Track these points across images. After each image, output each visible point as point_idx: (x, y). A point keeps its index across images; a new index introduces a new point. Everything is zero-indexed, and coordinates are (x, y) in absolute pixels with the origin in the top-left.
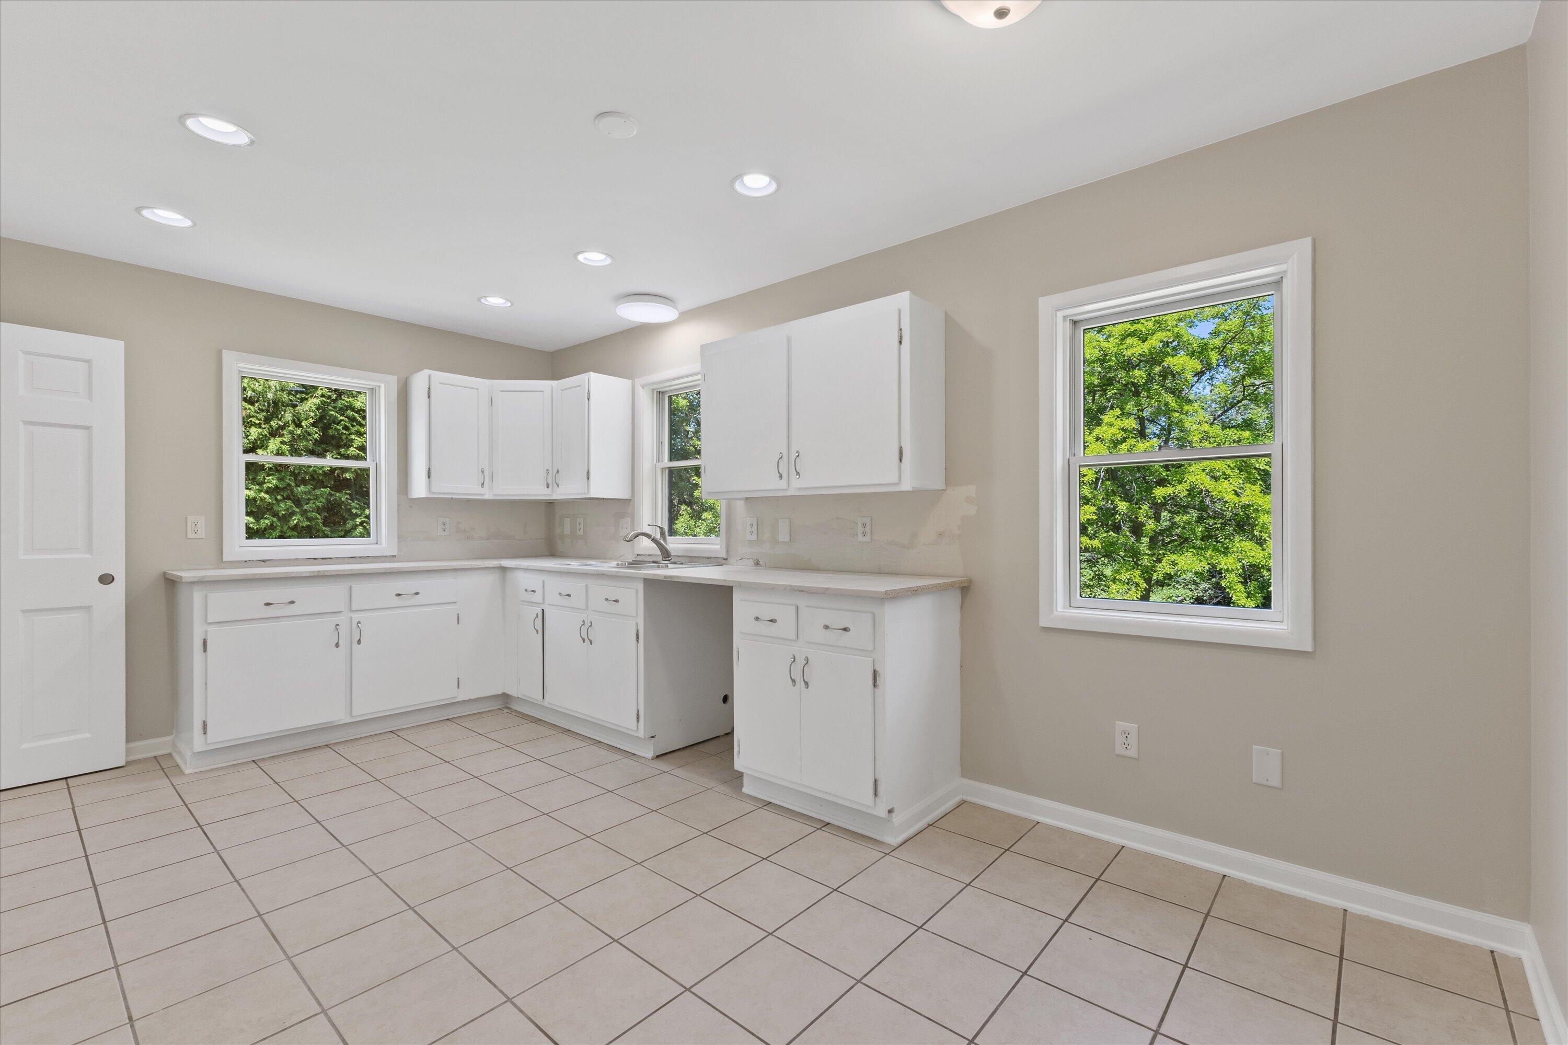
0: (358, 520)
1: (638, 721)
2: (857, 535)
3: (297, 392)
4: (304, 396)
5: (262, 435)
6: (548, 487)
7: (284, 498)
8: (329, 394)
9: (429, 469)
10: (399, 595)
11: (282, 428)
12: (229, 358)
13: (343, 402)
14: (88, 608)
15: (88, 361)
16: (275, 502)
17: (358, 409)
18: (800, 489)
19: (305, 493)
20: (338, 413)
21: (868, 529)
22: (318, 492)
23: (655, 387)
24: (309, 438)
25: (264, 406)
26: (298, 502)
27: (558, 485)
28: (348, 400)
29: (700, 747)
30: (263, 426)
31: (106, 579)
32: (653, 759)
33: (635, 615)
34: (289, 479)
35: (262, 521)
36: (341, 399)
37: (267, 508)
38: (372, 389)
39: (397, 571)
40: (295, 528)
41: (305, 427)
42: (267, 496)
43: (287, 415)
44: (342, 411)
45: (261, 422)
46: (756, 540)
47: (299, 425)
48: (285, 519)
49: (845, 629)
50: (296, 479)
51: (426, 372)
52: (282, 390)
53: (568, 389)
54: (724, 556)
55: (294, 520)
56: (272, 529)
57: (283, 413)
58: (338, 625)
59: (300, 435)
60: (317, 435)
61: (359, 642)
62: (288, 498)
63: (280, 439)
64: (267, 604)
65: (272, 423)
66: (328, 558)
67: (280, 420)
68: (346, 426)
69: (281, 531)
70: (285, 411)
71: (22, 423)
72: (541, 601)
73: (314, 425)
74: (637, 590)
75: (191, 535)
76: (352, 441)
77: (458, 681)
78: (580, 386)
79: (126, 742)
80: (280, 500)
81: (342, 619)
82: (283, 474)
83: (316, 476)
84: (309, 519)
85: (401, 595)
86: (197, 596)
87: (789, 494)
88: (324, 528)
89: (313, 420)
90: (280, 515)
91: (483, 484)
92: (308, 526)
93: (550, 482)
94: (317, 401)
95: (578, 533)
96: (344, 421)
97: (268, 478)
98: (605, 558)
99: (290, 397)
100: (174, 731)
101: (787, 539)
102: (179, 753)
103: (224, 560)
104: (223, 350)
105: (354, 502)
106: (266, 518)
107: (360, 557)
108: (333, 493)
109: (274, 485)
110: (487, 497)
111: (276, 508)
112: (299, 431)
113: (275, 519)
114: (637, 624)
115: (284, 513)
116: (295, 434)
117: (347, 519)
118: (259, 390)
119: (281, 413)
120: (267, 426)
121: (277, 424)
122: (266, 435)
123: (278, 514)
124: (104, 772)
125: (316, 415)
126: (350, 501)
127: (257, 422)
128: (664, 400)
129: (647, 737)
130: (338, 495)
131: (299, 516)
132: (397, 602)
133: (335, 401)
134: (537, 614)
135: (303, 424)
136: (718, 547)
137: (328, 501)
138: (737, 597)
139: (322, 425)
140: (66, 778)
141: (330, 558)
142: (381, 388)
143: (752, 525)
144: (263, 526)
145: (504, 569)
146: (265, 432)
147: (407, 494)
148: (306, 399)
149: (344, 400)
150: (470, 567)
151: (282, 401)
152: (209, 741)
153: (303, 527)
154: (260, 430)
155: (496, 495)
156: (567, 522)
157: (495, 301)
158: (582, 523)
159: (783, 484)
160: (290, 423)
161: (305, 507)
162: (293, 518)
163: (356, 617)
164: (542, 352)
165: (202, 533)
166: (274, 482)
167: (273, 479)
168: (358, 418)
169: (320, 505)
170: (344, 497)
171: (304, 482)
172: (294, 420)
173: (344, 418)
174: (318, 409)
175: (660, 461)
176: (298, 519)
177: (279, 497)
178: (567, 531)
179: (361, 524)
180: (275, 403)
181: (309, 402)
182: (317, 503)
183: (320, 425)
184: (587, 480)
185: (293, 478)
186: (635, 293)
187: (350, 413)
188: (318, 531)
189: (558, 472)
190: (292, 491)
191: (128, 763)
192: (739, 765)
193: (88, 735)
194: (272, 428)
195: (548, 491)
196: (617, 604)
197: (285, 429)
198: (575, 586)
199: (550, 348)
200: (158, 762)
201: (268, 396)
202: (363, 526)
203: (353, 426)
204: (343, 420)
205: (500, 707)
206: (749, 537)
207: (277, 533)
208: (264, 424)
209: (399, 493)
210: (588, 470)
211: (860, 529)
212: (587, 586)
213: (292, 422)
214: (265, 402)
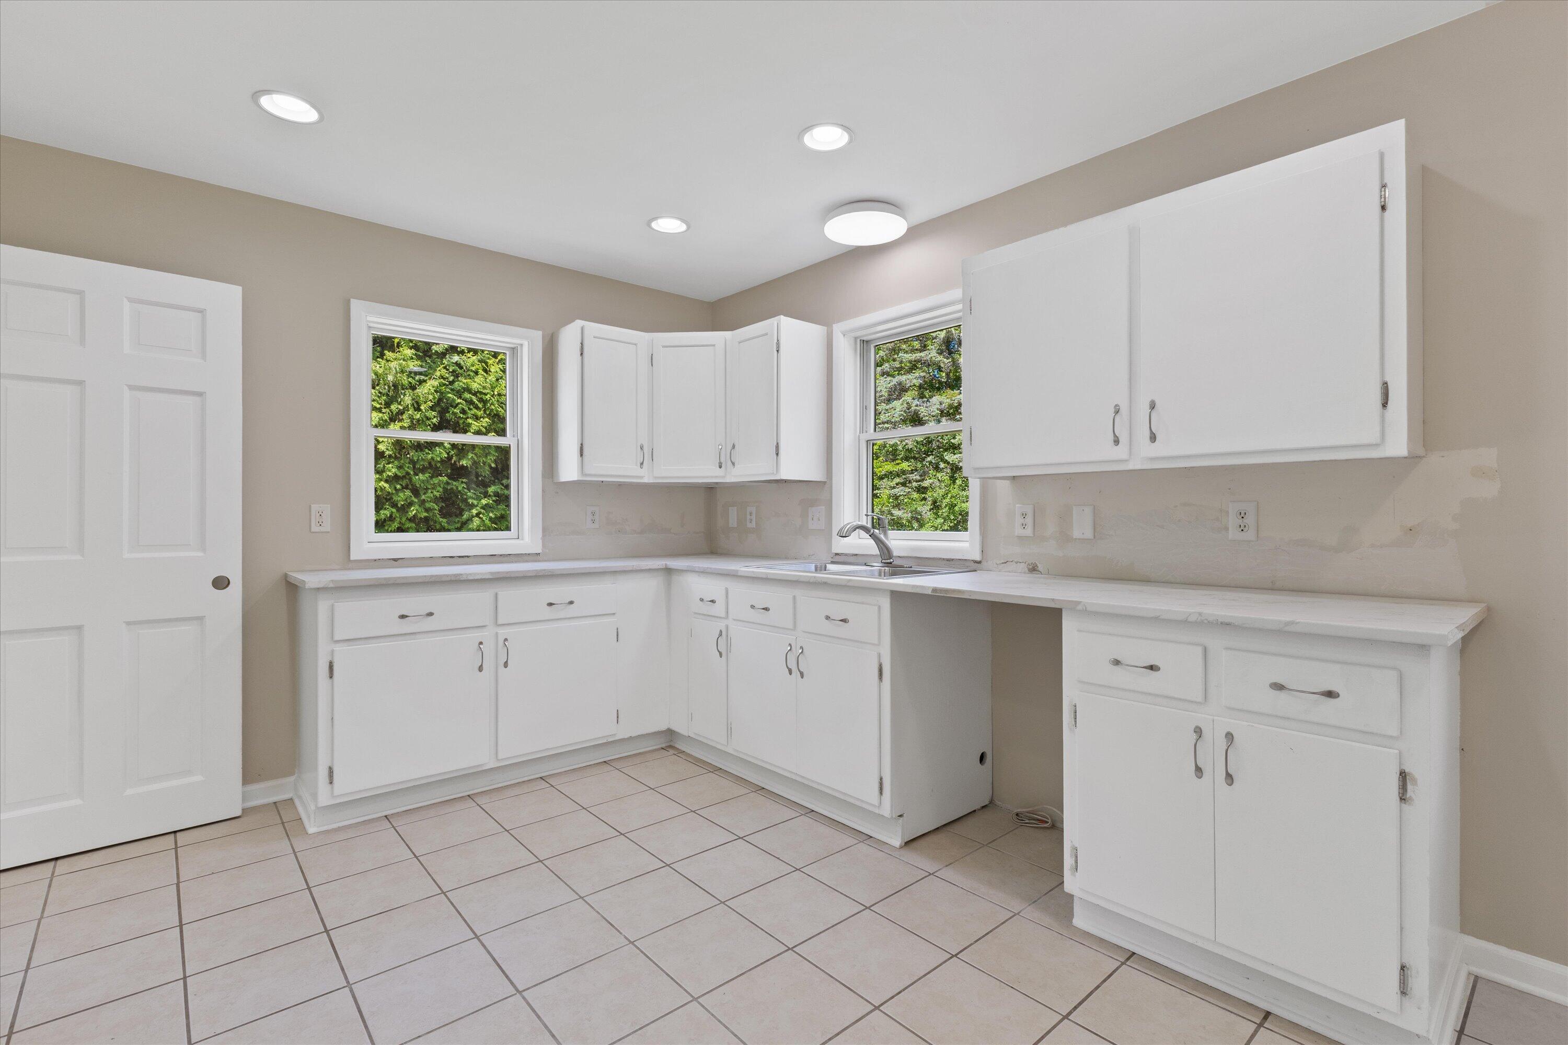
0: (474, 511)
1: (881, 793)
2: (1227, 529)
3: (416, 373)
4: (422, 377)
5: (382, 420)
6: (720, 467)
7: (403, 488)
8: (447, 375)
9: (582, 444)
10: (550, 604)
11: (401, 413)
12: (356, 306)
13: (461, 384)
14: (201, 619)
15: (201, 311)
16: (394, 492)
17: (475, 391)
18: (1153, 459)
19: (423, 481)
20: (455, 396)
21: (1250, 520)
22: (436, 481)
23: (859, 334)
24: (428, 422)
25: (385, 389)
26: (416, 492)
27: (733, 464)
28: (465, 381)
29: (957, 828)
30: (384, 410)
31: (221, 583)
32: (901, 847)
33: (876, 642)
34: (408, 468)
35: (382, 512)
36: (458, 381)
37: (386, 499)
38: (513, 349)
39: (550, 574)
40: (411, 520)
41: (424, 411)
42: (386, 485)
43: (406, 398)
44: (459, 394)
45: (382, 406)
46: (1032, 535)
47: (418, 409)
48: (403, 509)
49: (1330, 694)
50: (414, 467)
51: (579, 323)
52: (402, 372)
53: (749, 339)
54: (978, 558)
55: (413, 511)
56: (390, 520)
57: (402, 396)
58: (481, 643)
59: (418, 420)
60: (435, 419)
61: (506, 665)
62: (406, 487)
63: (400, 424)
64: (403, 617)
65: (392, 407)
66: (465, 556)
67: (400, 404)
68: (463, 409)
69: (400, 523)
70: (405, 395)
71: (127, 388)
72: (723, 615)
73: (432, 408)
74: (879, 607)
75: (315, 528)
76: (469, 425)
77: (618, 714)
78: (766, 334)
79: (243, 785)
80: (399, 490)
81: (486, 635)
82: (402, 462)
83: (433, 463)
84: (427, 510)
85: (554, 604)
86: (323, 605)
87: (1131, 466)
88: (441, 519)
89: (432, 403)
90: (399, 505)
91: (642, 464)
92: (426, 518)
93: (723, 460)
94: (436, 383)
95: (749, 525)
96: (461, 404)
97: (387, 466)
98: (786, 558)
99: (409, 380)
100: (296, 771)
101: (1089, 534)
102: (300, 797)
103: (352, 558)
104: (351, 299)
105: (470, 492)
106: (385, 509)
107: (501, 555)
108: (450, 481)
109: (393, 474)
110: (646, 480)
111: (395, 498)
112: (418, 416)
113: (394, 510)
114: (879, 656)
115: (402, 503)
116: (414, 419)
117: (463, 510)
118: (381, 372)
119: (400, 397)
120: (388, 410)
121: (397, 408)
122: (386, 420)
123: (397, 504)
124: (216, 824)
125: (434, 398)
126: (466, 490)
127: (378, 406)
128: (868, 351)
129: (894, 817)
130: (454, 483)
131: (417, 507)
132: (548, 613)
133: (452, 383)
134: (721, 631)
135: (422, 407)
136: (966, 545)
137: (445, 490)
138: (1069, 626)
139: (440, 409)
140: (175, 832)
141: (468, 557)
142: (524, 346)
143: (1024, 516)
144: (383, 517)
145: (668, 571)
146: (386, 417)
147: (552, 478)
148: (425, 381)
149: (461, 381)
150: (631, 569)
151: (402, 383)
152: (336, 792)
153: (421, 518)
154: (381, 415)
155: (656, 478)
156: (733, 513)
157: (669, 225)
158: (754, 512)
159: (1120, 452)
160: (410, 406)
161: (423, 497)
162: (412, 509)
163: (503, 632)
164: (702, 302)
165: (327, 527)
166: (393, 470)
167: (392, 467)
168: (475, 400)
169: (438, 494)
170: (460, 485)
171: (423, 470)
172: (413, 404)
173: (461, 401)
174: (436, 391)
175: (864, 431)
176: (417, 510)
177: (398, 487)
178: (733, 522)
179: (478, 515)
180: (395, 386)
181: (428, 384)
182: (435, 493)
183: (438, 409)
184: (775, 456)
185: (412, 466)
186: (855, 199)
187: (467, 395)
188: (435, 522)
189: (734, 447)
190: (410, 480)
191: (245, 811)
192: (1071, 884)
193: (198, 778)
194: (392, 413)
195: (720, 472)
196: (846, 624)
197: (404, 413)
198: (777, 598)
199: (712, 297)
200: (278, 811)
201: (389, 379)
202: (480, 518)
203: (470, 409)
204: (459, 404)
205: (663, 746)
206: (1019, 531)
207: (396, 525)
208: (385, 408)
209: (544, 476)
210: (777, 444)
211: (1233, 521)
212: (794, 597)
213: (411, 406)
214: (385, 385)
